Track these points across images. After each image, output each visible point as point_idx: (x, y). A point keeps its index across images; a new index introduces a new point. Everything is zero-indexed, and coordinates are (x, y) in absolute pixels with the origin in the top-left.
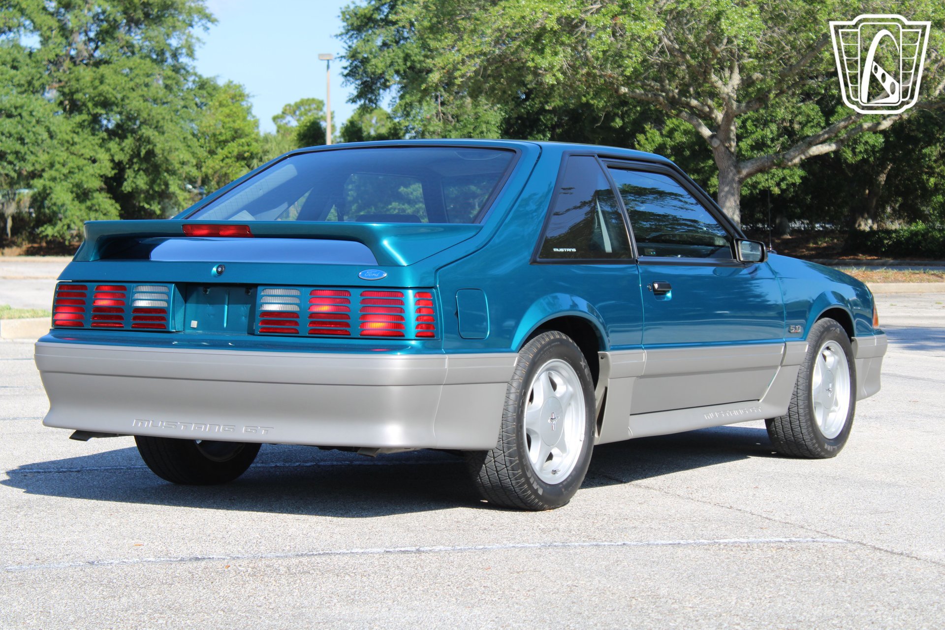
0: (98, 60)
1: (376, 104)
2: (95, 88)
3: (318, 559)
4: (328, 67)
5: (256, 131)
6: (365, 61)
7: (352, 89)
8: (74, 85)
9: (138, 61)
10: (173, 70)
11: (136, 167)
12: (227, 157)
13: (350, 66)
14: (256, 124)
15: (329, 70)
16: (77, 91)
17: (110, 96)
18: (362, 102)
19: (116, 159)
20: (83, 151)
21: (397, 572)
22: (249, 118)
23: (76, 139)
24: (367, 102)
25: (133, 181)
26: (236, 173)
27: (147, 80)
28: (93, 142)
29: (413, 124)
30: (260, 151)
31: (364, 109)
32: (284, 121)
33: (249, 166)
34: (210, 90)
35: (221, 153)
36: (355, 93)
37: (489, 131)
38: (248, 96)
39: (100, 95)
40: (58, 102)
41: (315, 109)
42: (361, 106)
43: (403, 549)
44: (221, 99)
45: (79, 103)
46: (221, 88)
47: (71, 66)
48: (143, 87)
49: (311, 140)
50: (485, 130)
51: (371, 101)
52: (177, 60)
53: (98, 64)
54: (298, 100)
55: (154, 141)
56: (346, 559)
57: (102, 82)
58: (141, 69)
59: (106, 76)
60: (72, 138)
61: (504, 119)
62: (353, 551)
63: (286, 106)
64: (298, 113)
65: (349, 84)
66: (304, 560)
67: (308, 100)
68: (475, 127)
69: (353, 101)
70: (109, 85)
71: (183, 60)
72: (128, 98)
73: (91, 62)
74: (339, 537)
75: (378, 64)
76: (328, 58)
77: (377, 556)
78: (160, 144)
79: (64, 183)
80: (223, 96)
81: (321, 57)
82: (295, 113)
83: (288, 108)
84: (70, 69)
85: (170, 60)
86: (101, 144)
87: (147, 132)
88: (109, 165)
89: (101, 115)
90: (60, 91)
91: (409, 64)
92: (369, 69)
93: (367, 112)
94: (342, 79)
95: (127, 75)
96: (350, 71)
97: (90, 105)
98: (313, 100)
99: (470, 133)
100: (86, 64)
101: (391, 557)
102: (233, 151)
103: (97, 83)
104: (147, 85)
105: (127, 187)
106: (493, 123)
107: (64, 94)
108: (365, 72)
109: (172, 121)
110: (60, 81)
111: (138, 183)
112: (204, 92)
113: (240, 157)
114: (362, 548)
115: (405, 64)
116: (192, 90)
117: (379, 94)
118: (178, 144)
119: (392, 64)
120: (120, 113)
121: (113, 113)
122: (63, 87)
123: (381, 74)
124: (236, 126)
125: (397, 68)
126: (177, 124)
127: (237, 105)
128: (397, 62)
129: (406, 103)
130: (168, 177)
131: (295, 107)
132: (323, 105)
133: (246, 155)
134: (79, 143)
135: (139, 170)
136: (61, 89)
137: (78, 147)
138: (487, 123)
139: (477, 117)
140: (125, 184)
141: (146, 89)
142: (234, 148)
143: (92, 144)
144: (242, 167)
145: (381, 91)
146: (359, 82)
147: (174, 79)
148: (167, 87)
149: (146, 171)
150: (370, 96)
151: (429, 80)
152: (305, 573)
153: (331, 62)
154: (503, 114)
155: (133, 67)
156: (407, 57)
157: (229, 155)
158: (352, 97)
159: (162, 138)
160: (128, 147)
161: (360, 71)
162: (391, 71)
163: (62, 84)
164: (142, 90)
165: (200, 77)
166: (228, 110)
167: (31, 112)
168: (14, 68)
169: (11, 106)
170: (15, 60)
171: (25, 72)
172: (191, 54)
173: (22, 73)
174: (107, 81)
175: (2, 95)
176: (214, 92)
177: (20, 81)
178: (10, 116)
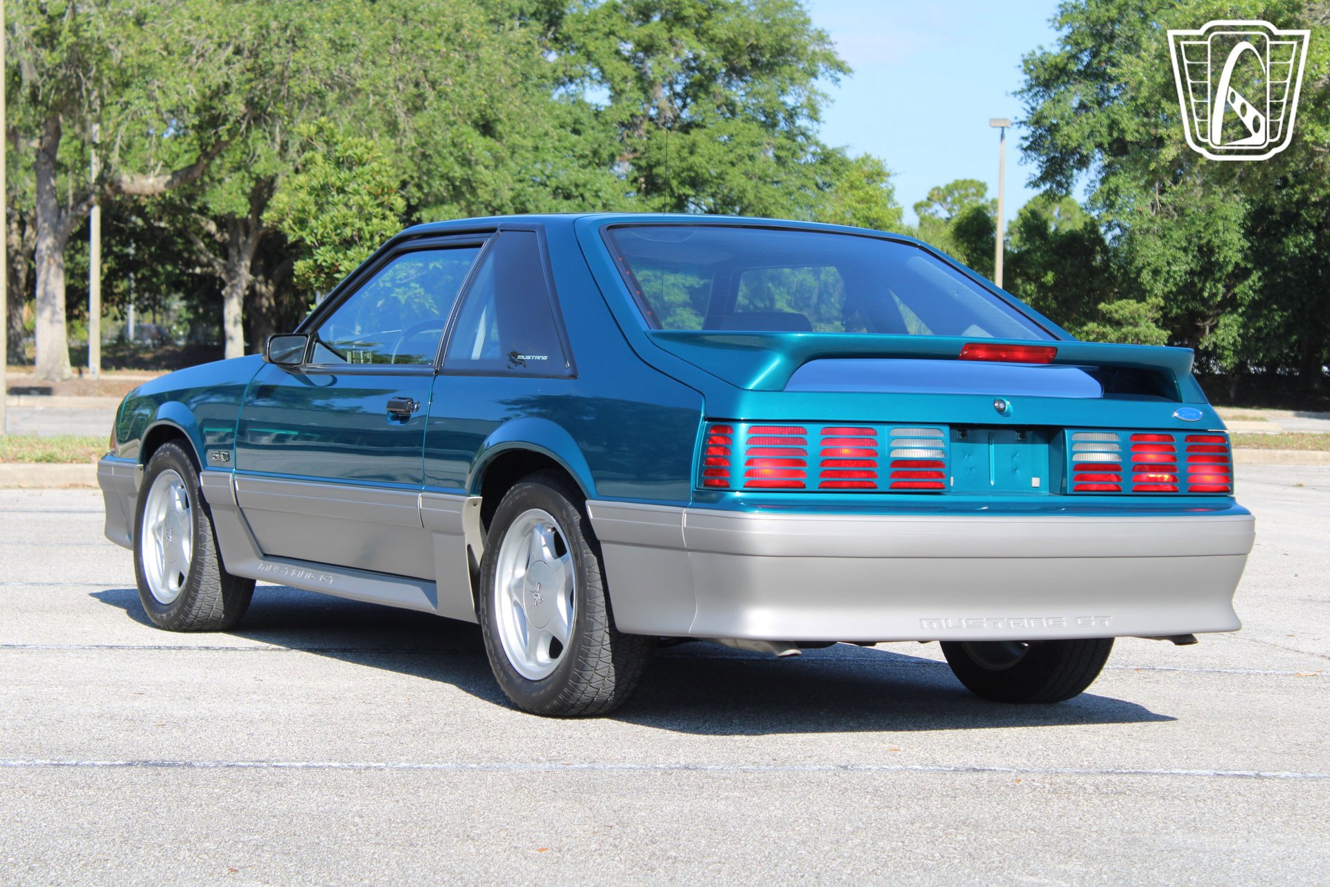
0: (686, 123)
1: (1066, 189)
2: (683, 159)
3: (1132, 779)
4: (1002, 136)
5: (898, 223)
6: (1053, 129)
7: (1034, 168)
8: (655, 155)
9: (741, 125)
10: (788, 138)
13: (1032, 136)
14: (899, 214)
15: (1005, 141)
16: (658, 163)
17: (704, 171)
18: (1048, 186)
21: (1240, 799)
22: (889, 206)
24: (1054, 186)
27: (752, 150)
29: (1118, 218)
31: (1050, 197)
32: (930, 211)
34: (836, 165)
36: (1038, 174)
37: (1226, 230)
38: (888, 175)
39: (690, 169)
40: (631, 178)
41: (973, 194)
42: (1046, 192)
43: (1237, 773)
44: (852, 178)
45: (660, 181)
46: (851, 163)
47: (652, 128)
48: (747, 160)
49: (973, 239)
50: (1221, 228)
51: (1060, 185)
52: (793, 123)
53: (686, 128)
54: (950, 181)
56: (1167, 780)
57: (692, 153)
58: (743, 136)
59: (699, 144)
61: (1249, 213)
62: (1173, 771)
63: (933, 190)
64: (949, 199)
65: (1029, 161)
66: (1114, 778)
67: (964, 182)
68: (1207, 224)
69: (1035, 184)
70: (702, 156)
71: (802, 122)
72: (727, 174)
73: (677, 125)
74: (1147, 754)
75: (1072, 134)
76: (1003, 125)
77: (1206, 779)
80: (856, 174)
81: (993, 122)
82: (945, 199)
83: (936, 192)
84: (648, 132)
85: (782, 124)
89: (687, 196)
90: (634, 164)
91: (1115, 134)
92: (1059, 141)
93: (1054, 199)
94: (1021, 154)
95: (725, 144)
96: (1032, 142)
97: (674, 183)
98: (972, 182)
99: (1200, 232)
100: (669, 129)
101: (1226, 781)
103: (685, 153)
104: (751, 158)
106: (1233, 219)
107: (639, 168)
108: (1053, 144)
110: (635, 151)
112: (828, 169)
114: (1184, 769)
115: (1111, 135)
116: (811, 164)
117: (1072, 176)
119: (1091, 134)
120: (713, 195)
121: (705, 194)
122: (638, 159)
123: (1075, 148)
124: (873, 214)
125: (1098, 140)
127: (874, 185)
128: (1099, 132)
129: (1110, 189)
131: (945, 192)
132: (986, 189)
136: (636, 161)
138: (1225, 218)
139: (1210, 210)
141: (749, 163)
145: (1075, 171)
146: (1043, 158)
147: (788, 149)
148: (778, 158)
150: (1058, 178)
151: (1161, 157)
152: (1120, 793)
153: (1006, 130)
154: (1248, 207)
155: (735, 132)
156: (1113, 125)
158: (1033, 179)
161: (1047, 143)
162: (1090, 144)
163: (638, 155)
164: (745, 164)
165: (824, 147)
166: (861, 193)
167: (596, 192)
168: (576, 132)
169: (571, 184)
170: (577, 121)
171: (590, 138)
172: (814, 116)
173: (585, 140)
174: (699, 150)
175: (558, 169)
176: (842, 168)
177: (583, 150)
178: (568, 197)
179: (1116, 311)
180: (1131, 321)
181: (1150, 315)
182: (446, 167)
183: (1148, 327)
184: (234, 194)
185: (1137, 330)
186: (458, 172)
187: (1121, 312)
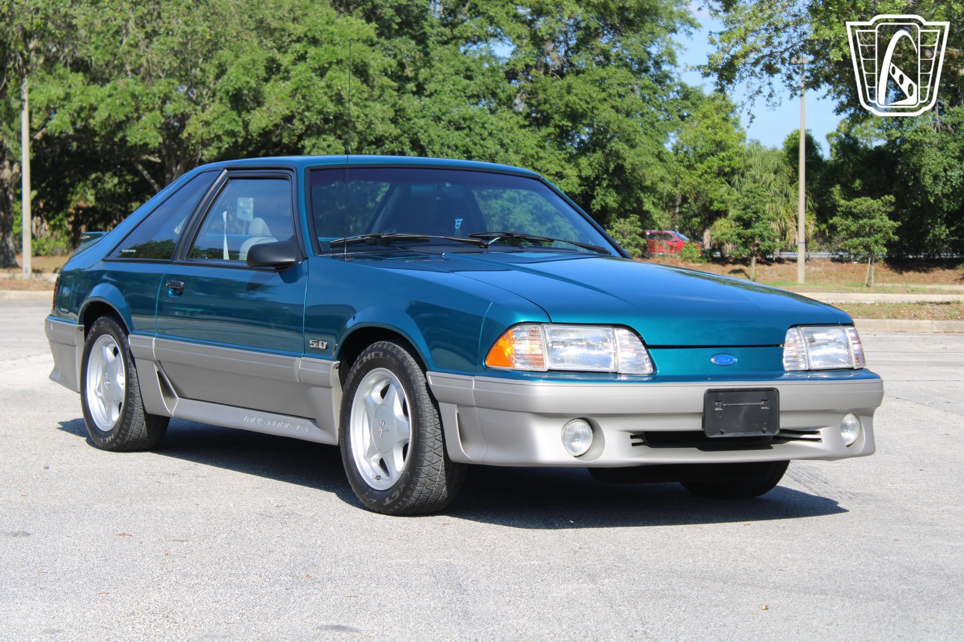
2: (562, 98)
8: (542, 95)
9: (614, 69)
10: (654, 80)
11: (605, 184)
12: (706, 172)
14: (742, 137)
16: (544, 102)
17: (578, 107)
19: (584, 174)
20: (548, 166)
22: (734, 131)
23: (542, 154)
25: (602, 199)
26: (715, 190)
27: (622, 90)
28: (560, 157)
30: (742, 165)
33: (729, 183)
34: (694, 100)
35: (701, 167)
39: (567, 105)
40: (525, 114)
44: (705, 110)
45: (546, 115)
46: (705, 98)
48: (616, 98)
52: (660, 69)
55: (624, 156)
57: (569, 92)
58: (615, 79)
59: (574, 85)
60: (537, 153)
70: (576, 95)
71: (665, 68)
72: (597, 109)
78: (630, 158)
79: (525, 204)
80: (708, 106)
85: (652, 70)
86: (568, 159)
87: (617, 145)
88: (576, 181)
90: (526, 103)
95: (599, 85)
97: (557, 117)
102: (712, 166)
103: (563, 93)
104: (621, 96)
105: (596, 205)
107: (531, 106)
109: (646, 134)
110: (527, 92)
111: (607, 201)
112: (688, 103)
113: (720, 173)
116: (677, 100)
118: (651, 159)
120: (590, 126)
121: (582, 126)
124: (718, 138)
126: (651, 137)
127: (721, 115)
130: (642, 195)
133: (727, 170)
134: (545, 158)
135: (608, 186)
136: (528, 101)
137: (544, 162)
140: (594, 201)
141: (619, 100)
142: (714, 162)
143: (558, 159)
144: (722, 183)
147: (652, 88)
148: (644, 97)
149: (616, 188)
155: (607, 76)
157: (709, 170)
159: (632, 152)
160: (596, 161)
163: (530, 95)
164: (615, 101)
165: (684, 86)
166: (708, 122)
167: (483, 124)
168: (470, 78)
169: (460, 118)
170: (468, 69)
171: (478, 82)
172: (673, 62)
173: (475, 83)
174: (574, 91)
175: (452, 107)
176: (699, 103)
177: (472, 91)
178: (459, 128)
179: (855, 207)
180: (868, 214)
181: (883, 209)
182: (321, 104)
183: (882, 220)
184: (148, 129)
185: (872, 221)
186: (331, 108)
187: (859, 207)
